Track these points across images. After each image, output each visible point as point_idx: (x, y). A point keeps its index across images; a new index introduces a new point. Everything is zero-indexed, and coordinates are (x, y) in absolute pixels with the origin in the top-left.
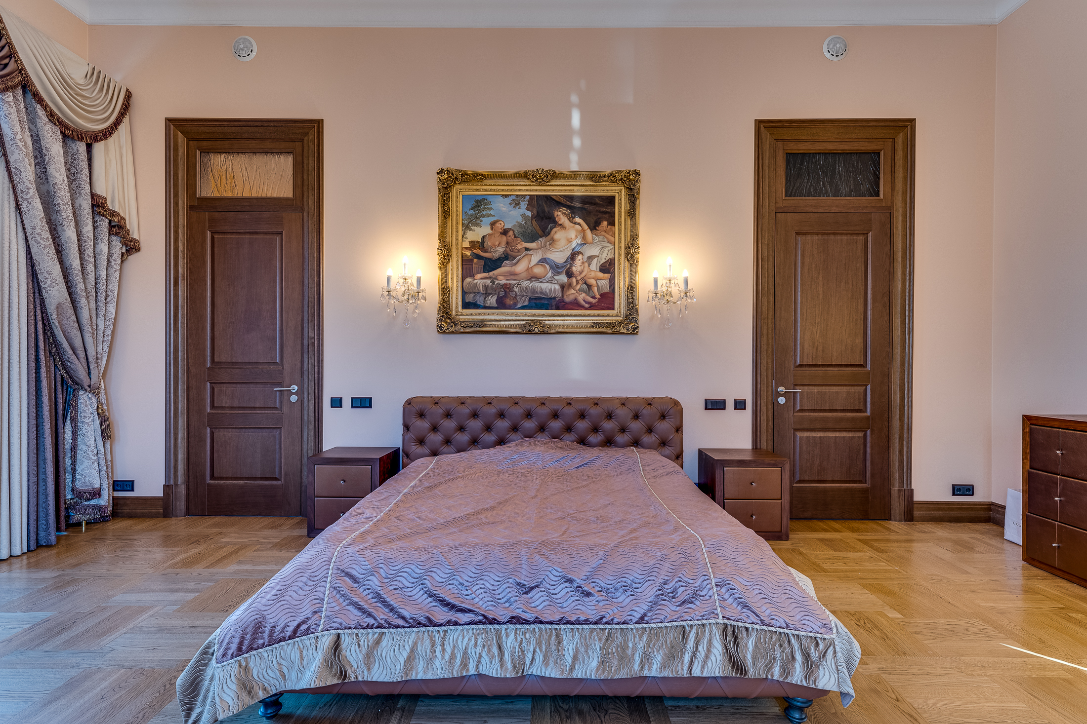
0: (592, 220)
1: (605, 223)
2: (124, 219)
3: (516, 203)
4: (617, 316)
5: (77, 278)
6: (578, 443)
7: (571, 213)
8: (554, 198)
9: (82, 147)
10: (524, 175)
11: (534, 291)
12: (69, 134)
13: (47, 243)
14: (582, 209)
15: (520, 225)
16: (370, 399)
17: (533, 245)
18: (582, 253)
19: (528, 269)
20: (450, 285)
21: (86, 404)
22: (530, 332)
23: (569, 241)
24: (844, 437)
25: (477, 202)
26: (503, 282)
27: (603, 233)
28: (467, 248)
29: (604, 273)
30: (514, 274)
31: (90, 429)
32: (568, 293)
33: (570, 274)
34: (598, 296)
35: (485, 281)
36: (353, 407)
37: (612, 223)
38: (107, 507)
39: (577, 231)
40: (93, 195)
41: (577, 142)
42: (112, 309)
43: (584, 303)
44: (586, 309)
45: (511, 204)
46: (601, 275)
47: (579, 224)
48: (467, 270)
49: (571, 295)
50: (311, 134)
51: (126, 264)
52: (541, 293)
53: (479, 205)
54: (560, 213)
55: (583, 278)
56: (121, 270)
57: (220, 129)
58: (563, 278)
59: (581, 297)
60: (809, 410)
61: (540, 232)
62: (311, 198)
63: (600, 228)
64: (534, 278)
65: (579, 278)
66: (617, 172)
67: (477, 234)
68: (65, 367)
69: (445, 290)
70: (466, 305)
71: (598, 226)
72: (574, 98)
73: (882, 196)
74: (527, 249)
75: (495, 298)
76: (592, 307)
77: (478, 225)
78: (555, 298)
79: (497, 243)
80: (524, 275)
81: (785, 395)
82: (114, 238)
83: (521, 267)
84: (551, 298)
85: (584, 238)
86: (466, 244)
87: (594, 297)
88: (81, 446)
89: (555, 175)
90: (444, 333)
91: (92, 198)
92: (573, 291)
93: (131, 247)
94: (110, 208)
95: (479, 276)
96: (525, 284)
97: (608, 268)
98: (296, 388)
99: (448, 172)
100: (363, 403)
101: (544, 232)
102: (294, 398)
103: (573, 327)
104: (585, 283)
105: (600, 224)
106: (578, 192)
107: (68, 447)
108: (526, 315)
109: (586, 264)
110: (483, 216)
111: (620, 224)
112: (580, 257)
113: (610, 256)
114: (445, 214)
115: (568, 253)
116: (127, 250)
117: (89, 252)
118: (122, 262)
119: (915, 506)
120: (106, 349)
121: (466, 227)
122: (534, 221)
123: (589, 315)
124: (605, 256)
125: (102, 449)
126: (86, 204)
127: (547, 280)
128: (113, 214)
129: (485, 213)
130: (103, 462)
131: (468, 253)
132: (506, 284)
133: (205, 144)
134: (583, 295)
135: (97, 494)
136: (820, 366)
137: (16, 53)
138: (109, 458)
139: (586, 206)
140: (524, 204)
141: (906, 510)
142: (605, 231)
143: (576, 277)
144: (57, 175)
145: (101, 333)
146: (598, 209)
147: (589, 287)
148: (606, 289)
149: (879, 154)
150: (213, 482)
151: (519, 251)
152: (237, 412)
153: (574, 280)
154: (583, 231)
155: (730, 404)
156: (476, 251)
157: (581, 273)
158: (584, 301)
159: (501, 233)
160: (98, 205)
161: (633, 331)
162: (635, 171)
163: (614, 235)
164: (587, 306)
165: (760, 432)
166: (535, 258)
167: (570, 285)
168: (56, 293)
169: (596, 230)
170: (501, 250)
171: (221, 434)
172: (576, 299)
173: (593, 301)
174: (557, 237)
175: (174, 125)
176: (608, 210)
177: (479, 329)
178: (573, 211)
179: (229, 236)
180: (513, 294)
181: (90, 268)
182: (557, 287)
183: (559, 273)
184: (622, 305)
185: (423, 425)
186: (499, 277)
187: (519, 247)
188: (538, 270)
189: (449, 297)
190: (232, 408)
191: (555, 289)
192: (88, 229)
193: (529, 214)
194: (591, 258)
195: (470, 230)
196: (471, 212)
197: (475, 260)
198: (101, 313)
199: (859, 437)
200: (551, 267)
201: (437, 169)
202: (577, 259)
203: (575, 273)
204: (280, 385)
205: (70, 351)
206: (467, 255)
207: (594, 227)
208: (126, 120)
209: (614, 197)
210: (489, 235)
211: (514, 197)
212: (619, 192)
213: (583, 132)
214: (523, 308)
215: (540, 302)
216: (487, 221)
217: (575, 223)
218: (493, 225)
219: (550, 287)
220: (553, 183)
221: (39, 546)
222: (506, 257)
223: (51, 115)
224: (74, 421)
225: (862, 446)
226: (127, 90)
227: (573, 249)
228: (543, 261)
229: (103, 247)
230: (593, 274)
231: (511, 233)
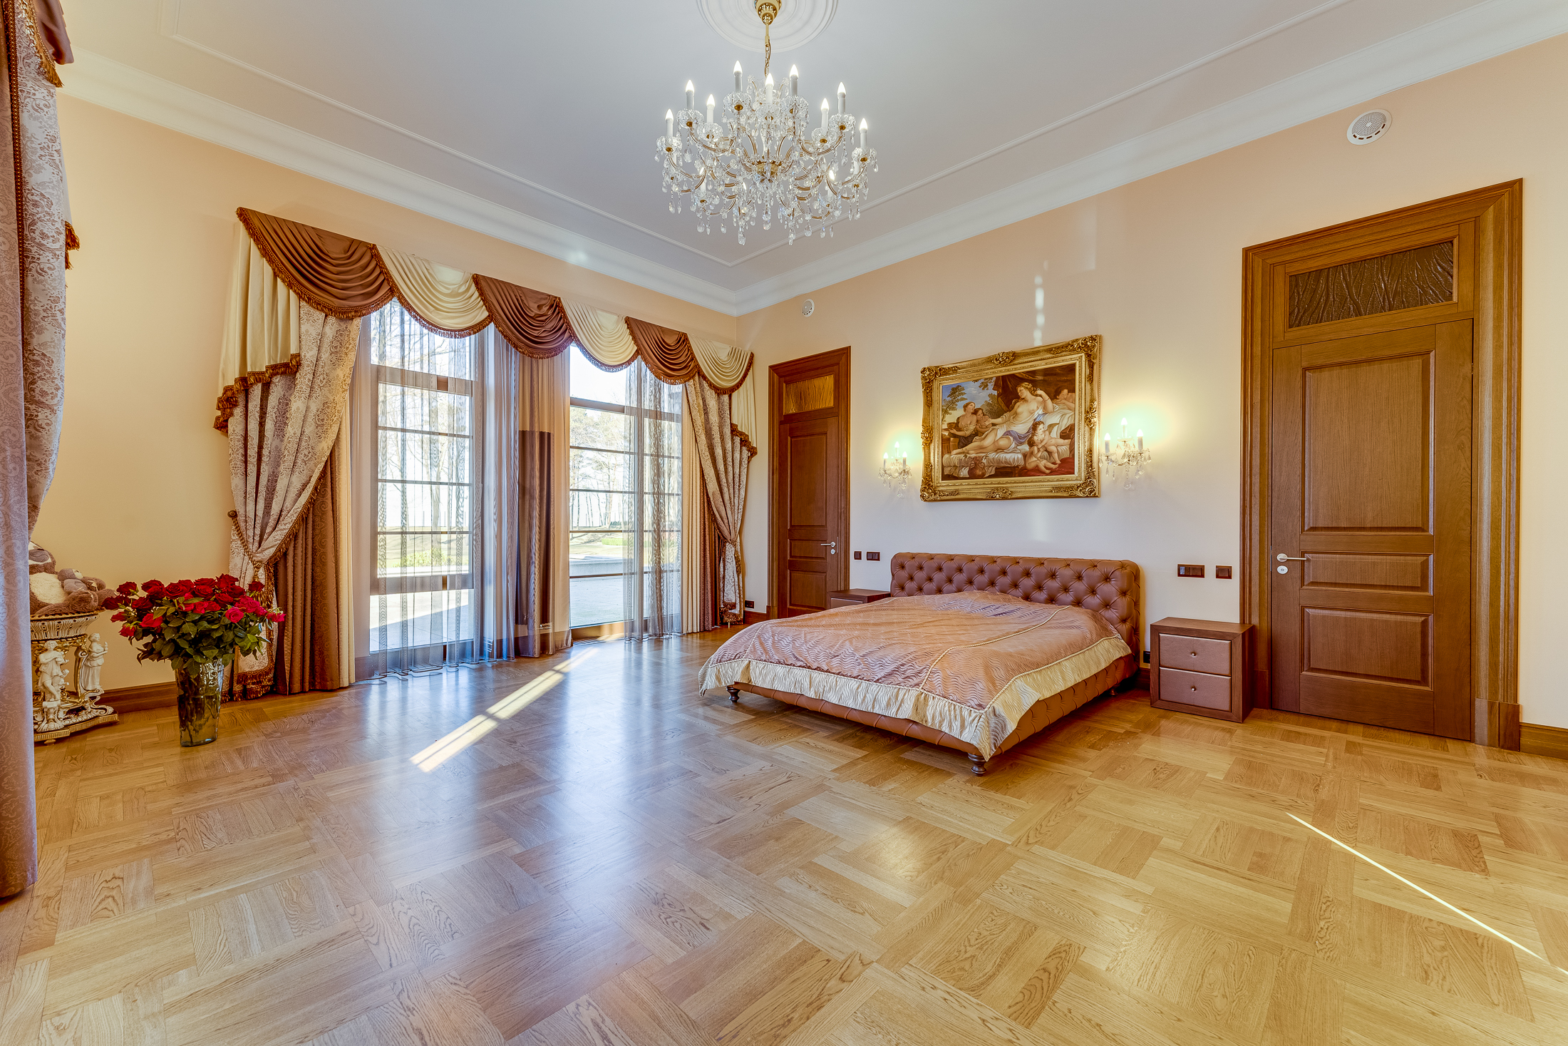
0: (1052, 390)
1: (1066, 391)
2: (748, 436)
3: (984, 386)
4: (1077, 480)
5: (723, 476)
6: (1023, 598)
7: (1033, 386)
8: (1017, 375)
9: (726, 397)
10: (989, 360)
11: (999, 461)
12: (719, 391)
13: (707, 458)
14: (1044, 380)
15: (988, 404)
16: (879, 553)
17: (999, 420)
18: (1043, 423)
19: (994, 442)
20: (932, 462)
21: (730, 551)
22: (993, 498)
23: (1032, 413)
24: (1386, 621)
25: (953, 389)
26: (973, 456)
27: (1064, 401)
28: (945, 430)
29: (1064, 439)
30: (981, 448)
31: (731, 566)
32: (1030, 461)
33: (1031, 444)
34: (1059, 462)
35: (959, 455)
36: (868, 559)
37: (1072, 390)
38: (739, 615)
39: (1038, 402)
40: (732, 425)
41: (1041, 320)
42: (743, 493)
43: (1044, 469)
44: (1047, 475)
45: (980, 387)
46: (1062, 441)
47: (1041, 396)
48: (946, 446)
49: (1033, 462)
50: (844, 358)
51: (751, 463)
52: (1006, 462)
53: (956, 391)
54: (1022, 388)
55: (1044, 446)
56: (748, 467)
57: (794, 367)
58: (1026, 448)
59: (1042, 464)
60: (1327, 583)
61: (1005, 408)
62: (843, 405)
63: (1060, 397)
64: (999, 449)
65: (1040, 446)
66: (1073, 341)
67: (952, 417)
68: (719, 529)
69: (928, 466)
70: (945, 477)
71: (1059, 395)
72: (1038, 280)
73: (1455, 299)
74: (994, 425)
75: (967, 469)
76: (1053, 472)
77: (954, 409)
78: (1017, 466)
79: (969, 422)
80: (991, 447)
81: (1286, 563)
82: (744, 448)
83: (988, 441)
84: (1014, 467)
85: (1045, 408)
86: (945, 426)
87: (1054, 463)
88: (727, 576)
89: (1015, 355)
90: (926, 501)
91: (731, 427)
92: (1035, 459)
93: (753, 452)
94: (740, 430)
95: (955, 452)
96: (992, 455)
97: (1068, 434)
98: (834, 544)
99: (929, 369)
100: (874, 556)
101: (1008, 407)
102: (833, 552)
103: (1034, 492)
104: (1046, 450)
105: (1060, 392)
106: (1041, 366)
107: (721, 576)
108: (991, 484)
109: (1047, 432)
110: (958, 401)
111: (1080, 390)
112: (1041, 426)
113: (1071, 422)
114: (929, 403)
115: (1030, 424)
116: (751, 455)
117: (730, 459)
118: (748, 462)
119: (1523, 730)
120: (740, 518)
121: (945, 412)
122: (1000, 398)
123: (1049, 481)
124: (1065, 423)
125: (736, 579)
126: (727, 431)
127: (1011, 451)
128: (741, 434)
129: (959, 398)
130: (737, 587)
131: (946, 433)
132: (976, 457)
133: (788, 378)
134: (1044, 461)
135: (734, 606)
136: (1345, 529)
137: (695, 357)
138: (741, 585)
139: (1046, 378)
140: (991, 386)
141: (1502, 733)
142: (1065, 399)
143: (1037, 445)
144: (712, 418)
145: (736, 507)
146: (1058, 379)
147: (1050, 453)
148: (1067, 455)
149: (1451, 242)
150: (791, 607)
151: (987, 427)
152: (802, 560)
153: (1036, 448)
154: (1044, 401)
155: (1210, 572)
156: (952, 431)
157: (1042, 442)
158: (1045, 467)
159: (972, 413)
160: (734, 430)
161: (1090, 494)
162: (1092, 337)
163: (1074, 402)
164: (1048, 471)
165: (1250, 604)
166: (1001, 432)
167: (1032, 453)
168: (712, 486)
169: (1057, 399)
170: (972, 428)
171: (796, 574)
172: (1037, 466)
173: (1054, 467)
174: (1019, 410)
175: (774, 369)
176: (1068, 378)
177: (954, 497)
178: (1035, 384)
179: (799, 439)
180: (982, 465)
181: (730, 469)
182: (1020, 456)
183: (1021, 444)
184: (1083, 469)
185: (904, 574)
186: (971, 452)
187: (987, 423)
188: (1003, 443)
189: (931, 471)
190: (800, 557)
191: (1018, 458)
192: (729, 446)
193: (995, 393)
194: (1051, 426)
195: (948, 413)
196: (949, 399)
197: (952, 439)
198: (737, 495)
199: (1415, 624)
200: (1015, 438)
201: (921, 369)
202: (1038, 429)
203: (1036, 442)
204: (825, 541)
205: (720, 519)
206: (945, 435)
207: (1054, 396)
208: (750, 373)
209: (1074, 365)
210: (963, 416)
211: (982, 381)
212: (1078, 360)
213: (1047, 309)
214: (990, 477)
215: (1005, 471)
216: (961, 404)
217: (1037, 395)
218: (965, 407)
219: (1013, 457)
220: (1016, 362)
221: (705, 630)
222: (976, 433)
223: (711, 385)
224: (724, 561)
225: (1419, 636)
226: (752, 353)
227: (1035, 420)
228: (1008, 433)
229: (737, 455)
230: (1053, 441)
231: (980, 411)
